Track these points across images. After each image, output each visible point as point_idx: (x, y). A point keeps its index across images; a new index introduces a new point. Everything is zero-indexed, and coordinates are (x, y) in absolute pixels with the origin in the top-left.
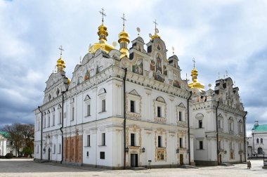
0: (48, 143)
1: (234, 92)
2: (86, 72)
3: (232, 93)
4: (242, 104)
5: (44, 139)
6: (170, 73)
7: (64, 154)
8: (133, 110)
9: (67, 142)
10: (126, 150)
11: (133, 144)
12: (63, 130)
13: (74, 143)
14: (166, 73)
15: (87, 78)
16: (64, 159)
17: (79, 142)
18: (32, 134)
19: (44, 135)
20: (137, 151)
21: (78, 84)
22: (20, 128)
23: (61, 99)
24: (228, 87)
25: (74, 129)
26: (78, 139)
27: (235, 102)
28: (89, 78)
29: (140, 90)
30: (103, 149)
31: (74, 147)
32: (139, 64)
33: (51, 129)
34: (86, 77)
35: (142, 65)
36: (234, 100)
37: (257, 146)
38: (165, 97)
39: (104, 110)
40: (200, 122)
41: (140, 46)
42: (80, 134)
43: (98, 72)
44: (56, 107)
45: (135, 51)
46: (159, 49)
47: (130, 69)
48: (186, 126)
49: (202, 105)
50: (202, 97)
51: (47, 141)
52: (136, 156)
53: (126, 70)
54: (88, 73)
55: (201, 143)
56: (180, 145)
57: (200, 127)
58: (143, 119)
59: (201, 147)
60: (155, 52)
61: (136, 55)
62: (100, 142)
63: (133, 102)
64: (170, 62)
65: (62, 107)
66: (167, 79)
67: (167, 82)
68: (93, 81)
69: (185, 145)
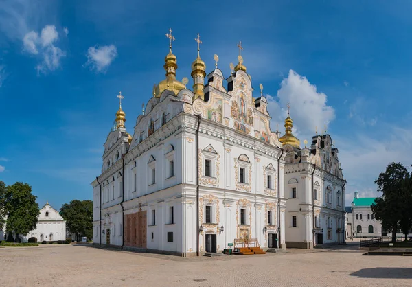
0: (107, 223)
1: (333, 154)
2: (149, 123)
3: (330, 155)
4: (341, 170)
5: (103, 217)
6: (256, 121)
7: (126, 237)
8: (208, 174)
9: (129, 220)
10: (199, 230)
11: (208, 220)
12: (124, 204)
13: (137, 222)
14: (251, 122)
15: (151, 132)
16: (125, 243)
17: (143, 219)
18: (90, 214)
19: (104, 212)
20: (214, 230)
21: (141, 141)
22: (76, 204)
23: (121, 164)
24: (326, 146)
25: (136, 202)
26: (141, 216)
27: (334, 167)
28: (153, 132)
29: (218, 145)
30: (171, 228)
31: (137, 227)
32: (216, 107)
33: (110, 204)
34: (150, 130)
35: (220, 109)
36: (333, 164)
37: (357, 223)
38: (251, 155)
39: (172, 175)
40: (294, 190)
41: (218, 82)
42: (144, 209)
43: (164, 123)
44: (116, 175)
45: (210, 89)
46: (242, 86)
47: (204, 116)
48: (276, 195)
49: (296, 167)
50: (296, 157)
51: (106, 220)
52: (214, 237)
53: (199, 117)
54: (152, 125)
55: (294, 218)
56: (269, 221)
57: (294, 197)
58: (221, 186)
59: (294, 225)
60: (237, 90)
61: (213, 94)
62: (168, 219)
63: (208, 162)
64: (258, 105)
65: (122, 175)
66: (253, 129)
67: (252, 134)
68: (158, 135)
69: (275, 221)
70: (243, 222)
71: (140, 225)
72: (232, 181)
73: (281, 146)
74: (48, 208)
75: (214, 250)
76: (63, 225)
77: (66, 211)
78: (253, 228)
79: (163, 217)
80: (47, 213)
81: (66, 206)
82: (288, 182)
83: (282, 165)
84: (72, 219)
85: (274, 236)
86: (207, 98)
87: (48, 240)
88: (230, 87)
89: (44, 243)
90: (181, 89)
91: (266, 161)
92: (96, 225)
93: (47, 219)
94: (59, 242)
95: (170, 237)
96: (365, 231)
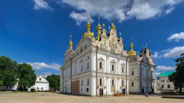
6: (118, 47)
8: (101, 67)
10: (97, 88)
11: (101, 84)
12: (72, 77)
13: (76, 84)
14: (116, 48)
16: (72, 92)
18: (59, 80)
19: (64, 80)
20: (103, 87)
21: (78, 54)
22: (53, 76)
23: (71, 62)
24: (147, 53)
25: (76, 77)
26: (78, 82)
29: (104, 57)
30: (88, 87)
32: (104, 43)
33: (67, 77)
34: (81, 51)
35: (105, 43)
37: (162, 84)
38: (116, 60)
39: (88, 68)
40: (133, 72)
41: (104, 34)
42: (79, 79)
43: (86, 48)
44: (69, 66)
45: (102, 36)
46: (113, 34)
47: (99, 46)
48: (125, 74)
49: (134, 63)
50: (134, 59)
51: (65, 83)
52: (102, 90)
53: (97, 47)
54: (81, 49)
55: (133, 83)
56: (123, 84)
57: (133, 74)
58: (105, 72)
59: (133, 85)
60: (111, 36)
61: (102, 39)
62: (87, 83)
63: (101, 63)
64: (119, 41)
65: (71, 66)
66: (117, 50)
67: (117, 52)
68: (84, 53)
69: (125, 84)
70: (113, 85)
71: (77, 86)
72: (109, 70)
73: (127, 55)
74: (40, 77)
75: (102, 95)
76: (48, 84)
77: (49, 79)
78: (116, 87)
79: (85, 83)
80: (40, 79)
81: (49, 77)
82: (130, 69)
83: (128, 63)
84: (51, 82)
85: (124, 90)
86: (100, 40)
87: (41, 90)
88: (109, 35)
89: (39, 91)
90: (92, 36)
91: (121, 62)
92: (61, 85)
93: (40, 81)
94: (46, 91)
95: (88, 90)
96: (166, 87)
